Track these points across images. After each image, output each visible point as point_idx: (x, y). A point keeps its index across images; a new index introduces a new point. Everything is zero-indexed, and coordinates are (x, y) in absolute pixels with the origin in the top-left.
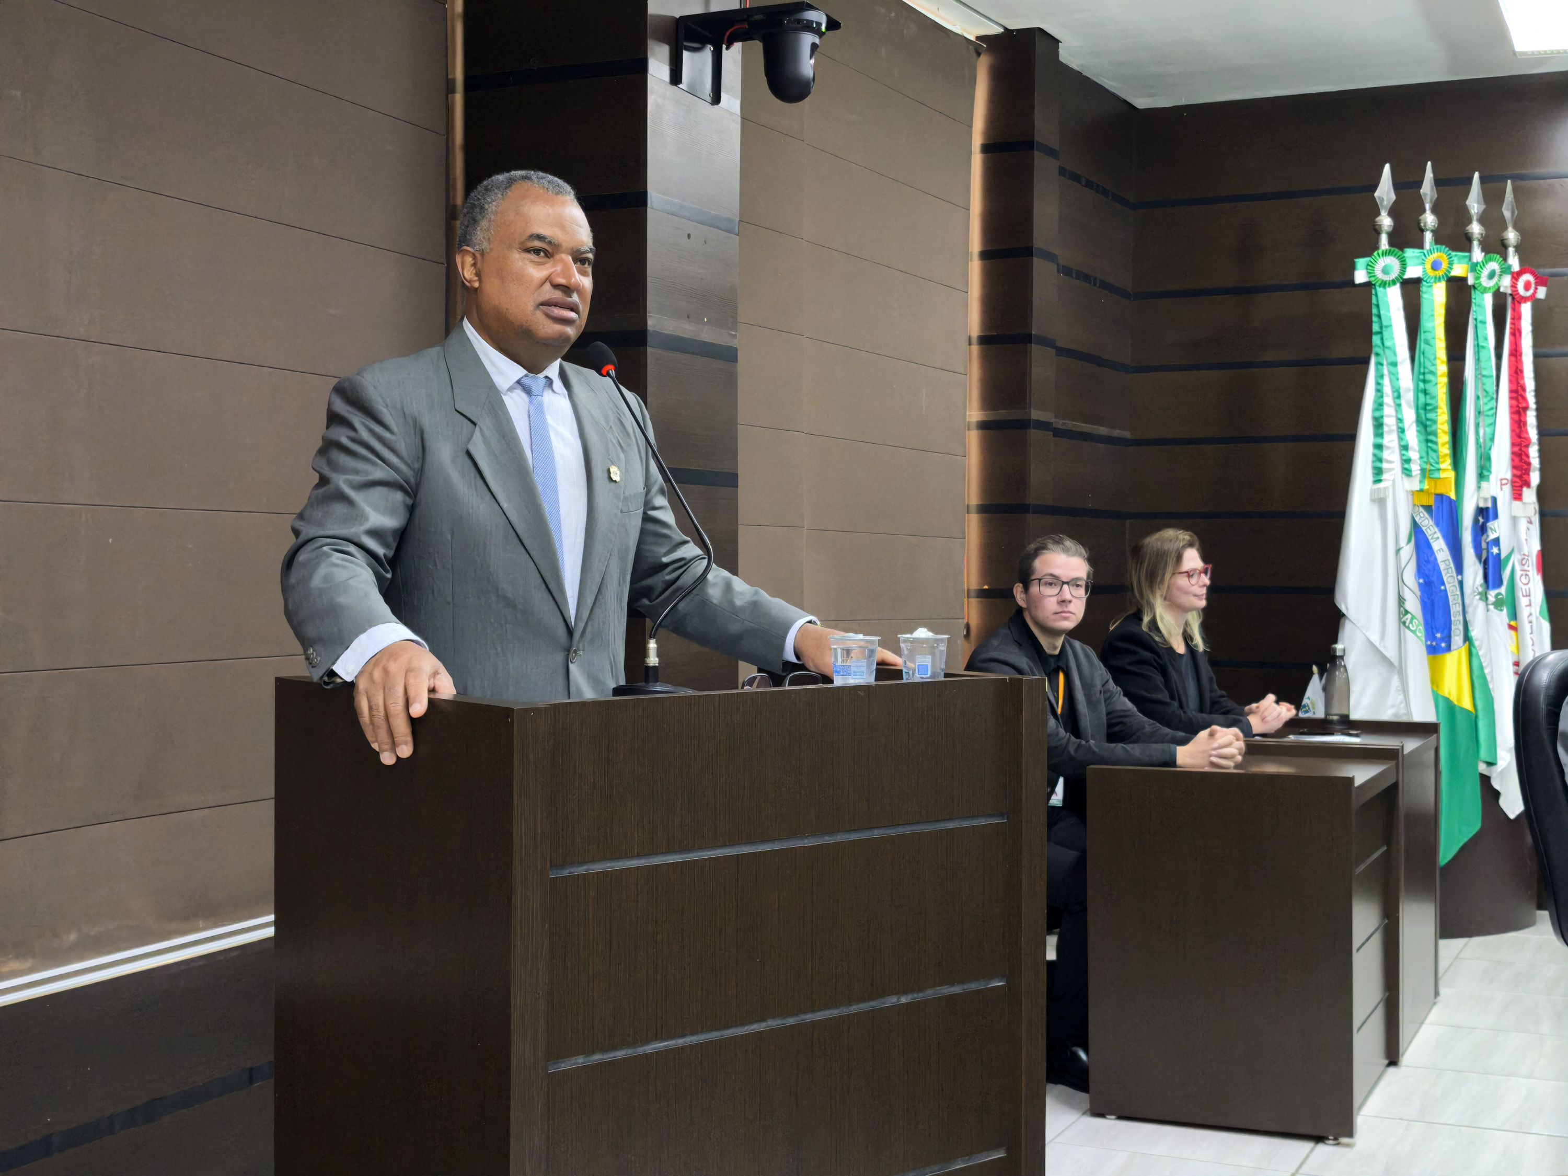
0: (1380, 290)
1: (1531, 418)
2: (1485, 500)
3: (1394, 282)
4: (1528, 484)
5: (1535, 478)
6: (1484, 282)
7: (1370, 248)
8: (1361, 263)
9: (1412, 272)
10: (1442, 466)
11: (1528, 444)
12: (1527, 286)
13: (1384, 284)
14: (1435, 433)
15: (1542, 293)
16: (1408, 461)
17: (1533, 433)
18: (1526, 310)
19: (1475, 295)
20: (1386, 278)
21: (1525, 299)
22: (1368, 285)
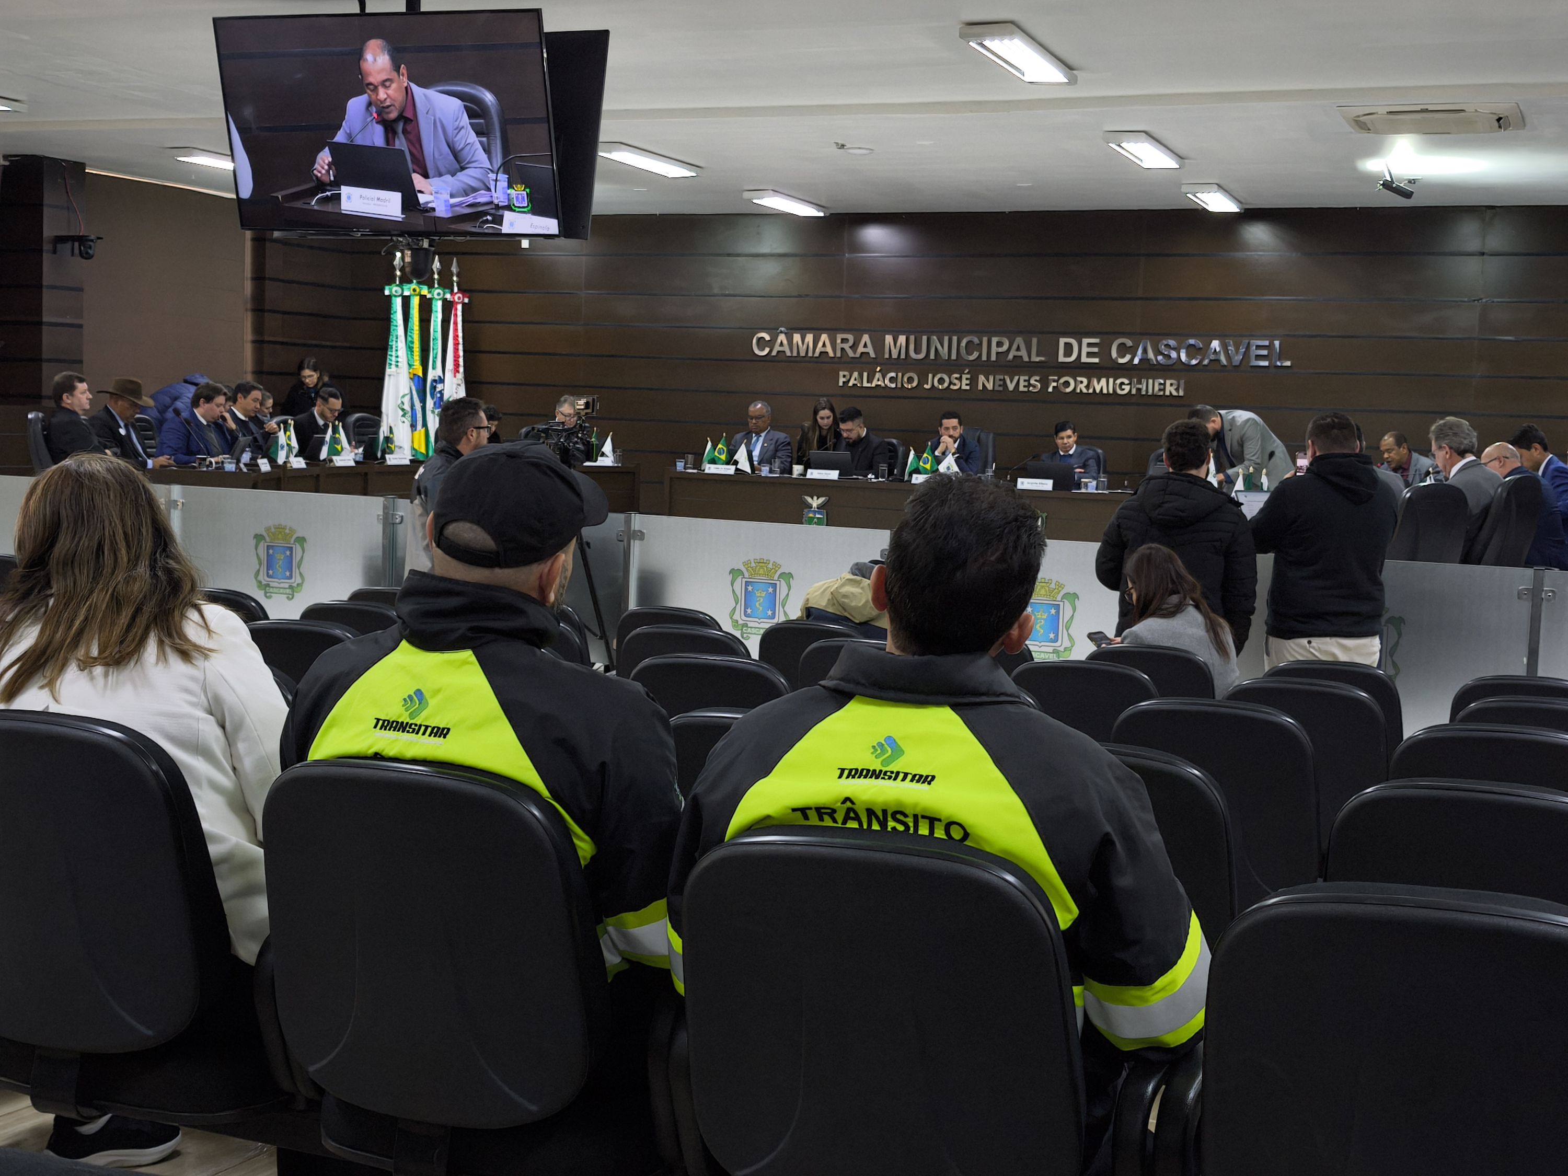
0: (393, 298)
1: (461, 347)
2: (435, 377)
3: (399, 296)
4: (458, 372)
5: (461, 369)
6: (436, 296)
7: (391, 280)
8: (387, 288)
9: (406, 293)
10: (415, 364)
11: (459, 357)
12: (459, 298)
13: (396, 296)
14: (413, 352)
15: (466, 300)
16: (398, 362)
17: (461, 353)
18: (460, 307)
19: (434, 302)
20: (396, 294)
21: (457, 303)
22: (389, 297)
